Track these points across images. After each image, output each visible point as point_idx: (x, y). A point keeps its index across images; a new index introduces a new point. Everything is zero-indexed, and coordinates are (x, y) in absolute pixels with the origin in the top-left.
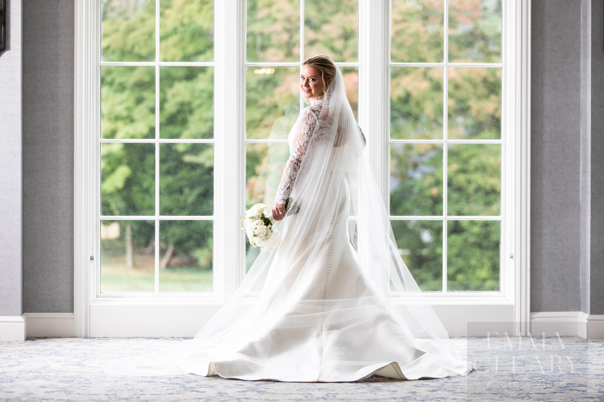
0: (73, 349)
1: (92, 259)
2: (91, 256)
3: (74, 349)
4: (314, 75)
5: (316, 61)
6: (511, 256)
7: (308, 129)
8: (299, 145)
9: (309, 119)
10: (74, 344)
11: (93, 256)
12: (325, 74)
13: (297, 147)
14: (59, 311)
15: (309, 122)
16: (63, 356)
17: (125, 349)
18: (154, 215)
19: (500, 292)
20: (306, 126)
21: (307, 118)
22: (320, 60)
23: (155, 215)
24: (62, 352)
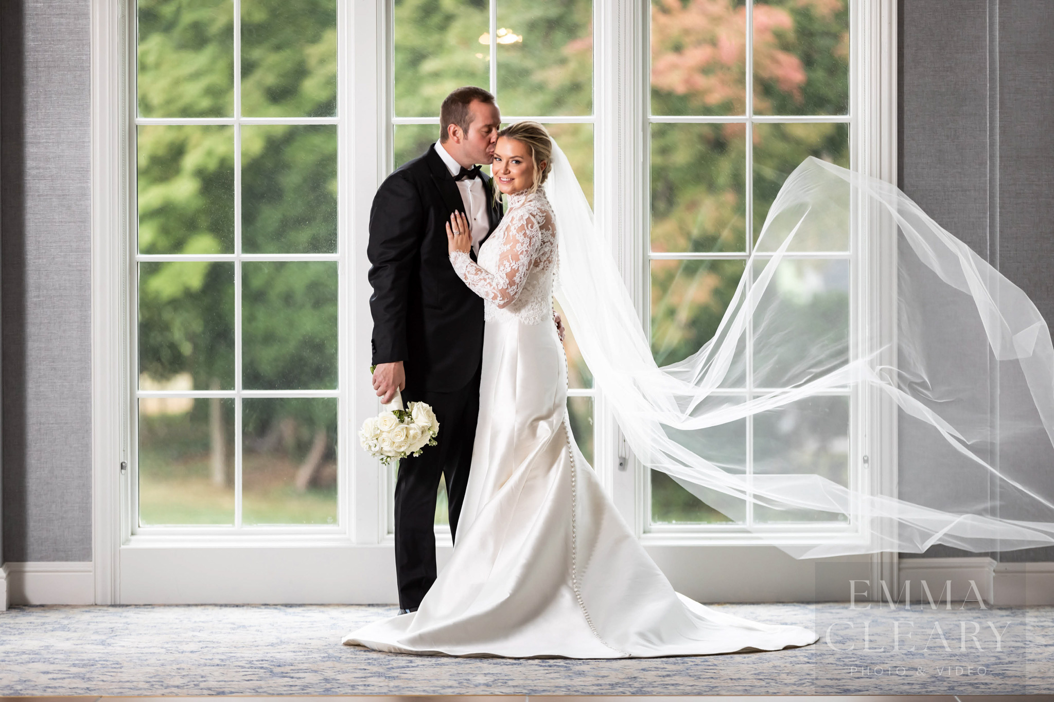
0: (92, 622)
1: (123, 467)
2: (121, 462)
3: (94, 622)
4: (519, 155)
5: (523, 130)
6: (866, 458)
7: (528, 244)
8: (510, 268)
9: (528, 228)
10: (93, 614)
11: (126, 462)
12: (537, 153)
13: (505, 270)
14: (67, 559)
15: (528, 232)
16: (75, 631)
17: (181, 621)
18: (232, 388)
19: (850, 523)
20: (525, 239)
21: (525, 226)
22: (528, 129)
23: (234, 389)
24: (73, 627)
